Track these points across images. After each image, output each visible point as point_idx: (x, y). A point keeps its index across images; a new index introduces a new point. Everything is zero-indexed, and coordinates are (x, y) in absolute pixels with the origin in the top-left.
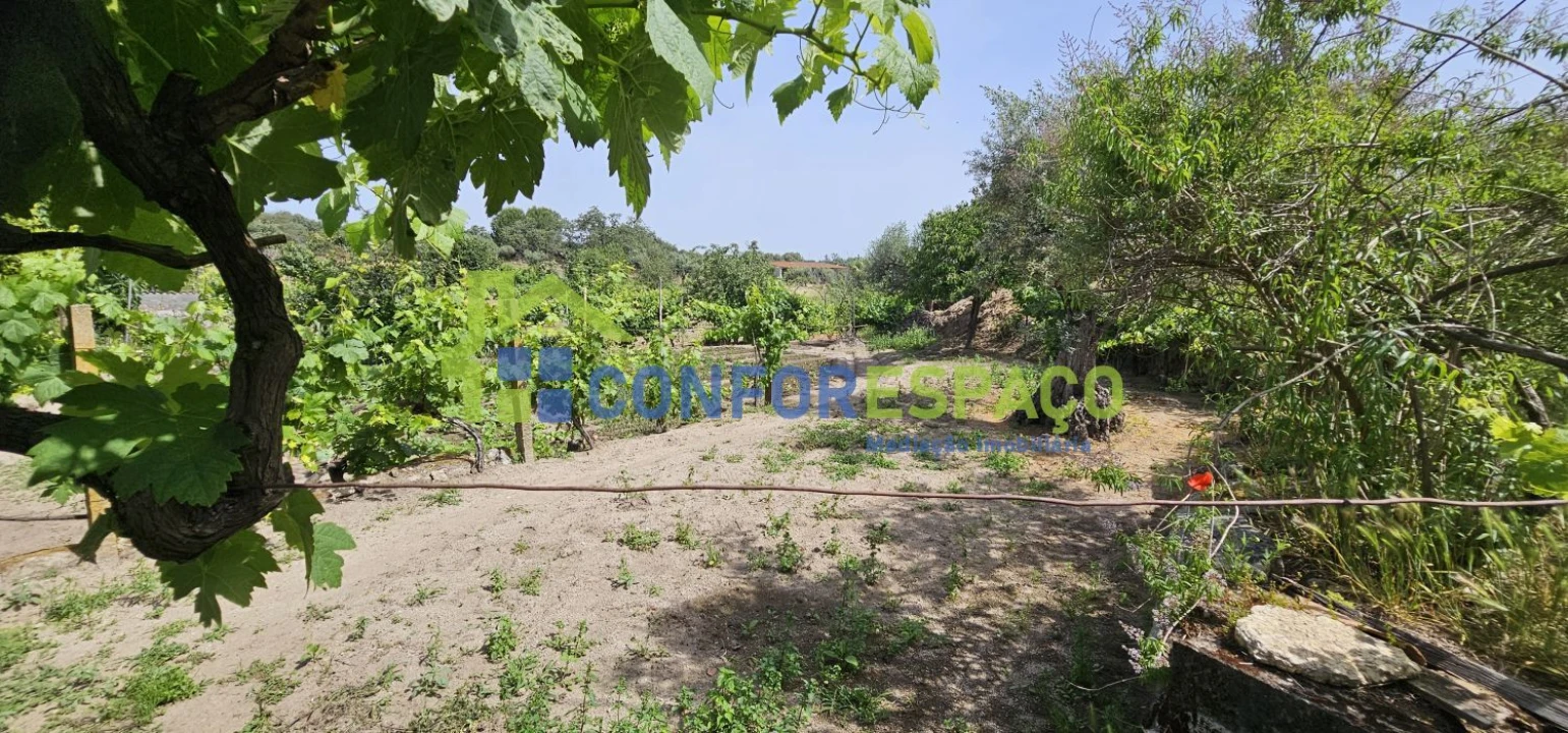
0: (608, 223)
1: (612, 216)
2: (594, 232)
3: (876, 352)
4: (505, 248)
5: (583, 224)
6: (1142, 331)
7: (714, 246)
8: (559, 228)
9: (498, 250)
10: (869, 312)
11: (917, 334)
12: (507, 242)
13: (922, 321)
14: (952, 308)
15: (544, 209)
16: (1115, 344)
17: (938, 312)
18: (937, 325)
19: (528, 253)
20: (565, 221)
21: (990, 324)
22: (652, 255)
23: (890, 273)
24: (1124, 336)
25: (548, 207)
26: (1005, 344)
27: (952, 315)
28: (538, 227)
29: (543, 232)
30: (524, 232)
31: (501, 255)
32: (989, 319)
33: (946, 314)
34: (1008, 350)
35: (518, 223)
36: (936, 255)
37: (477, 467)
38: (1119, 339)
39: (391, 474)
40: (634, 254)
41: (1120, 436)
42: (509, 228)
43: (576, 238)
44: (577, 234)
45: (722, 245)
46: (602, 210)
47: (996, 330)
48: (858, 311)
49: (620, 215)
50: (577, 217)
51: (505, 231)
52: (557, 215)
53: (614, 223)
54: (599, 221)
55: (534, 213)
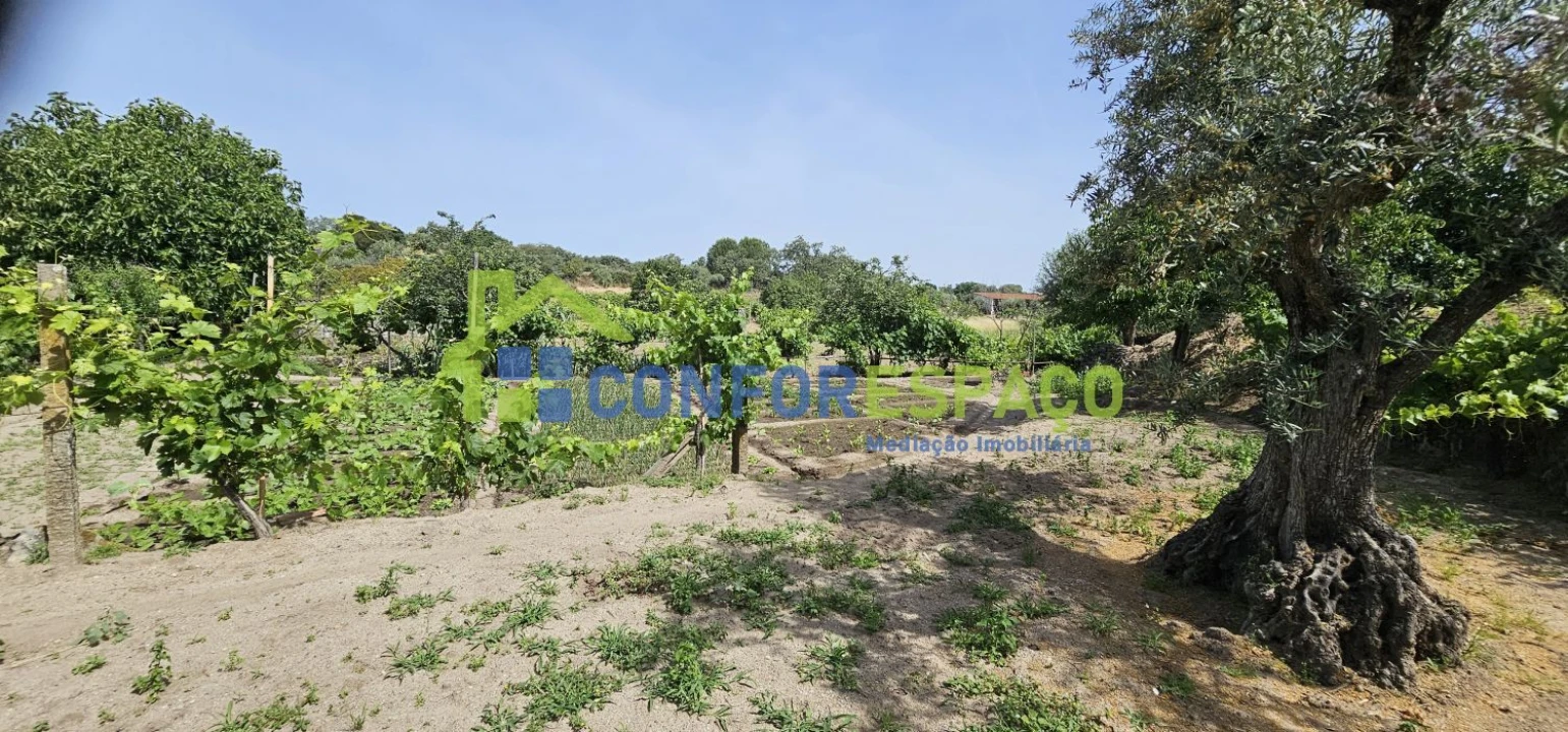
0: (812, 253)
1: (815, 245)
2: (798, 261)
4: (716, 276)
5: (789, 253)
6: (1519, 391)
8: (767, 257)
9: (710, 278)
10: (1056, 347)
12: (720, 271)
14: (1155, 342)
15: (754, 240)
16: (1446, 412)
17: (1139, 347)
20: (774, 251)
24: (1466, 400)
25: (758, 237)
28: (748, 257)
29: (751, 260)
30: (734, 261)
31: (712, 282)
33: (1146, 350)
35: (731, 253)
38: (1454, 405)
41: (1451, 680)
42: (721, 257)
43: (783, 267)
44: (783, 263)
46: (806, 240)
48: (1042, 343)
49: (821, 244)
50: (784, 247)
51: (719, 260)
52: (766, 245)
53: (817, 252)
54: (804, 250)
55: (746, 243)
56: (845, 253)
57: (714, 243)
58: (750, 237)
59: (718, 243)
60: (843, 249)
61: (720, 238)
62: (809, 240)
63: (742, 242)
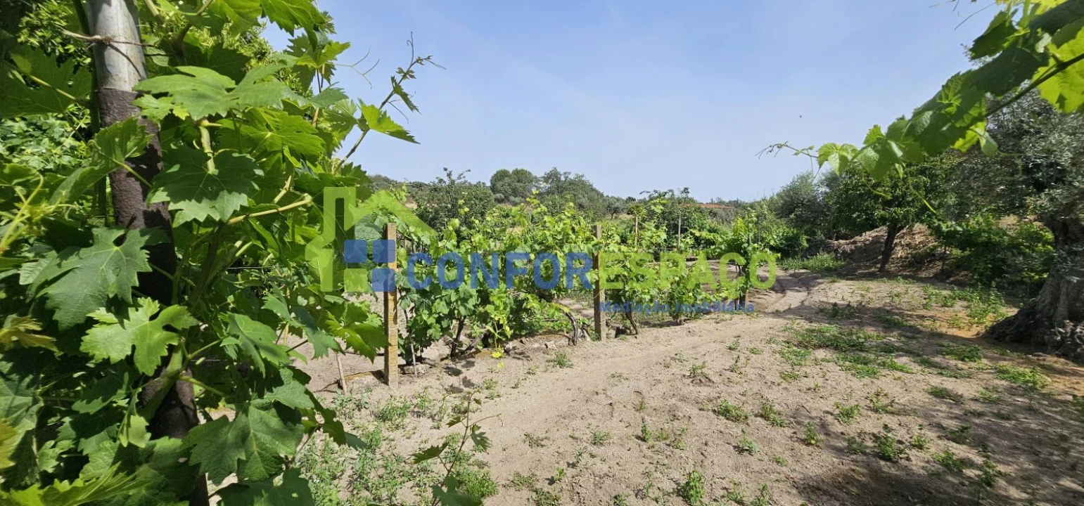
0: (563, 178)
1: (565, 173)
2: (553, 184)
3: (791, 272)
4: (498, 195)
5: (546, 179)
7: (656, 192)
8: (531, 182)
9: (494, 196)
11: (824, 258)
12: (499, 192)
13: (828, 249)
14: (859, 238)
15: (523, 170)
17: (843, 242)
18: (844, 252)
19: (512, 198)
20: (536, 178)
21: (899, 252)
22: (591, 199)
23: (798, 211)
25: (525, 168)
26: (920, 269)
27: (859, 244)
28: (518, 182)
29: (522, 185)
30: (509, 185)
31: (496, 200)
32: (899, 248)
33: (852, 243)
34: (923, 275)
35: (506, 179)
36: (861, 195)
37: (573, 341)
39: (521, 342)
40: (579, 198)
42: (500, 183)
43: (542, 188)
44: (543, 186)
45: (662, 191)
46: (559, 170)
47: (907, 258)
49: (570, 173)
50: (543, 175)
51: (499, 185)
52: (530, 173)
53: (566, 178)
54: (556, 177)
55: (517, 172)
56: (583, 179)
57: (495, 173)
58: (519, 168)
59: (498, 172)
60: (583, 176)
61: (499, 169)
62: (561, 170)
63: (513, 172)
